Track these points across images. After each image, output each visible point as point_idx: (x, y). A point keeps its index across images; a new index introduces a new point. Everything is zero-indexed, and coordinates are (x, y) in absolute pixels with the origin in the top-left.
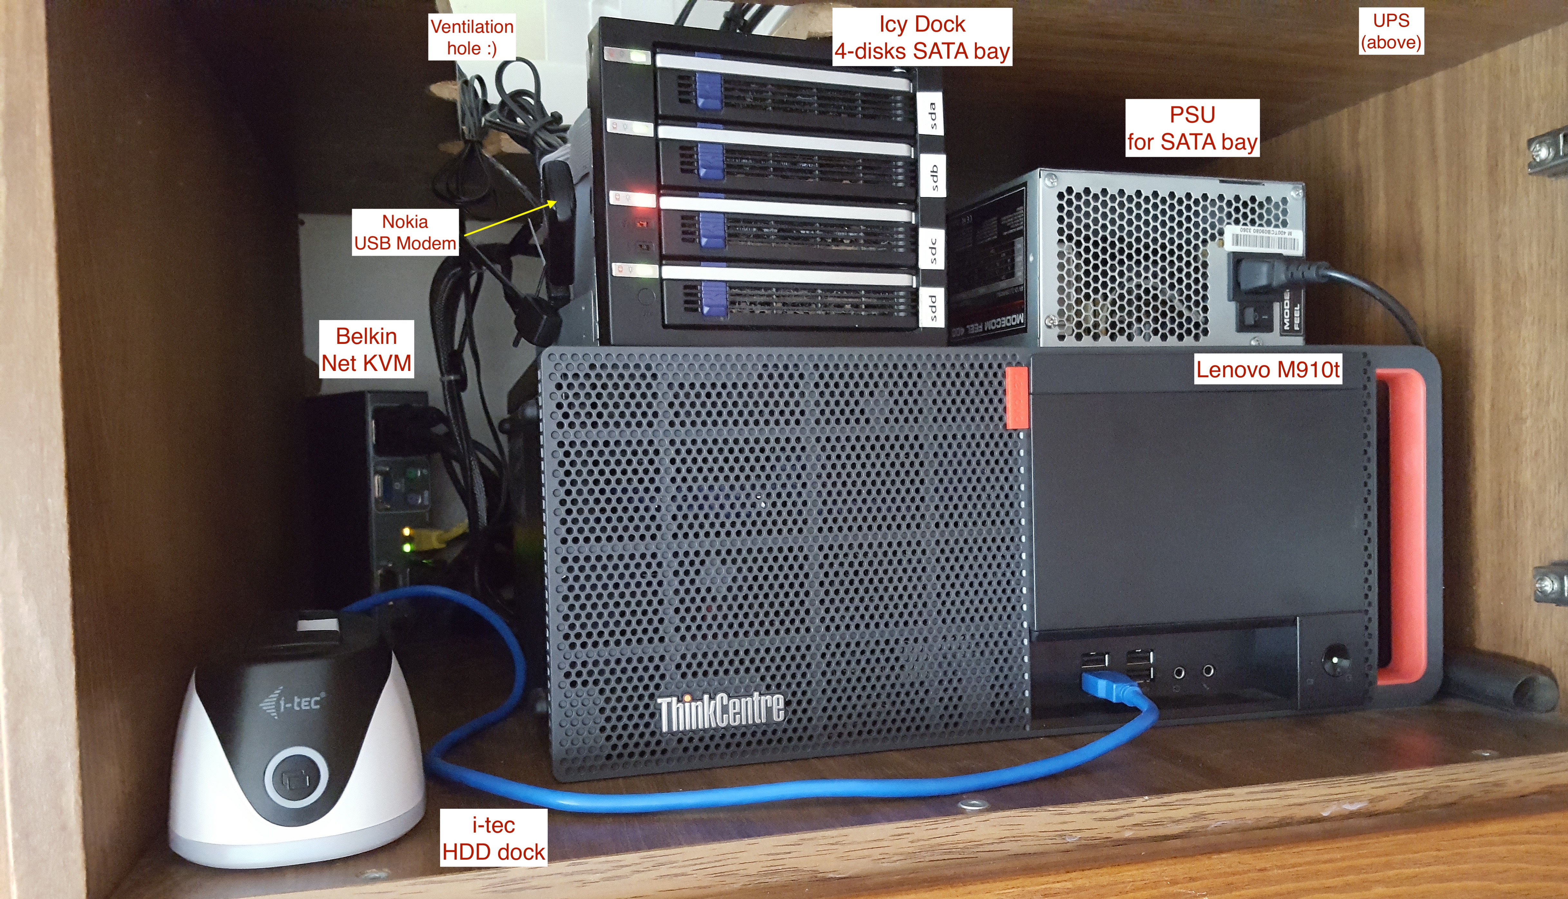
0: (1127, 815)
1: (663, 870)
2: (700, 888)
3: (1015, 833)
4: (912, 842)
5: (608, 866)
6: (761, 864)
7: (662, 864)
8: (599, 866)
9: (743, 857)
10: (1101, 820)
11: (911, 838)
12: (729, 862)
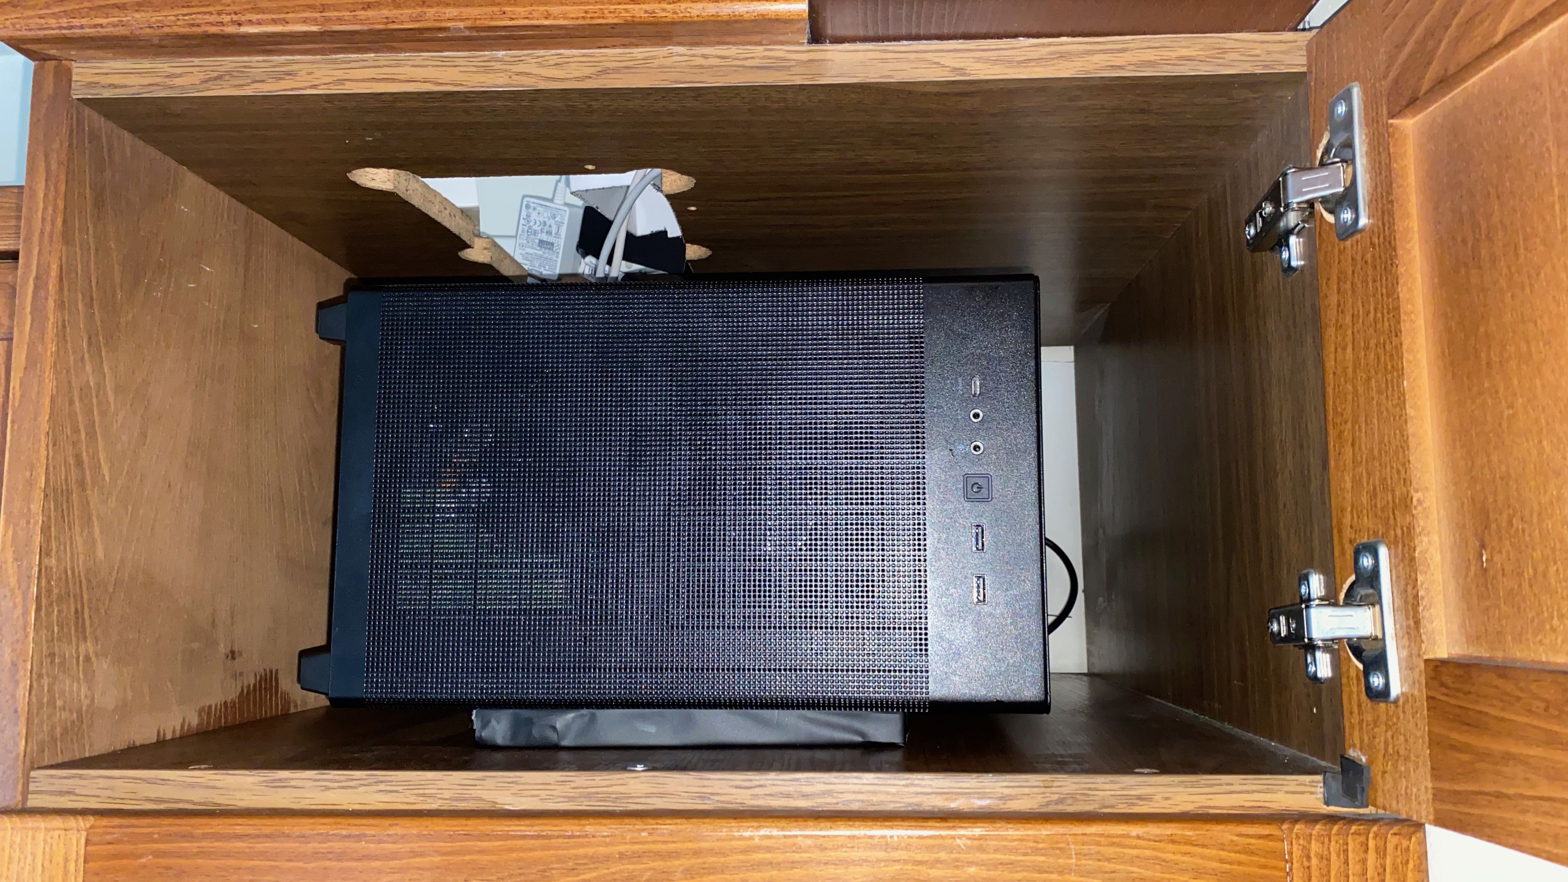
0: (761, 786)
1: (382, 787)
2: (407, 803)
3: (661, 790)
4: (574, 788)
5: (342, 778)
6: (453, 792)
7: (381, 782)
8: (337, 777)
9: (440, 784)
10: (737, 787)
11: (573, 785)
12: (429, 786)
